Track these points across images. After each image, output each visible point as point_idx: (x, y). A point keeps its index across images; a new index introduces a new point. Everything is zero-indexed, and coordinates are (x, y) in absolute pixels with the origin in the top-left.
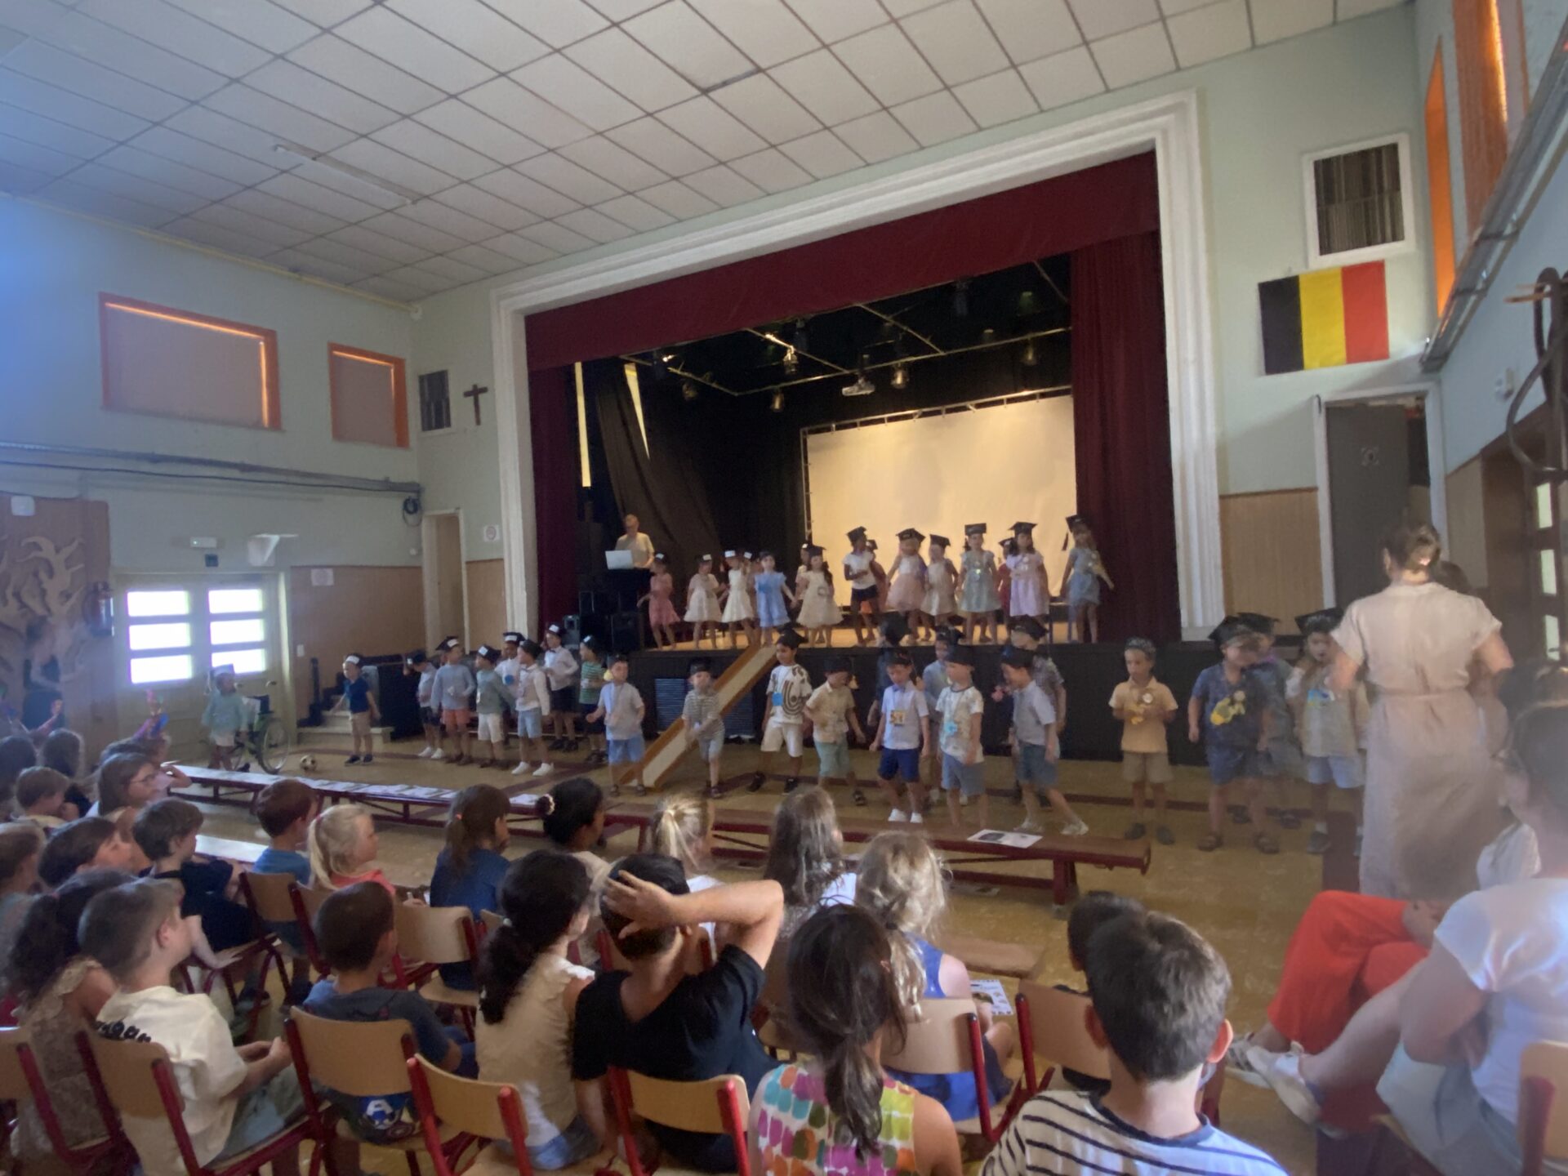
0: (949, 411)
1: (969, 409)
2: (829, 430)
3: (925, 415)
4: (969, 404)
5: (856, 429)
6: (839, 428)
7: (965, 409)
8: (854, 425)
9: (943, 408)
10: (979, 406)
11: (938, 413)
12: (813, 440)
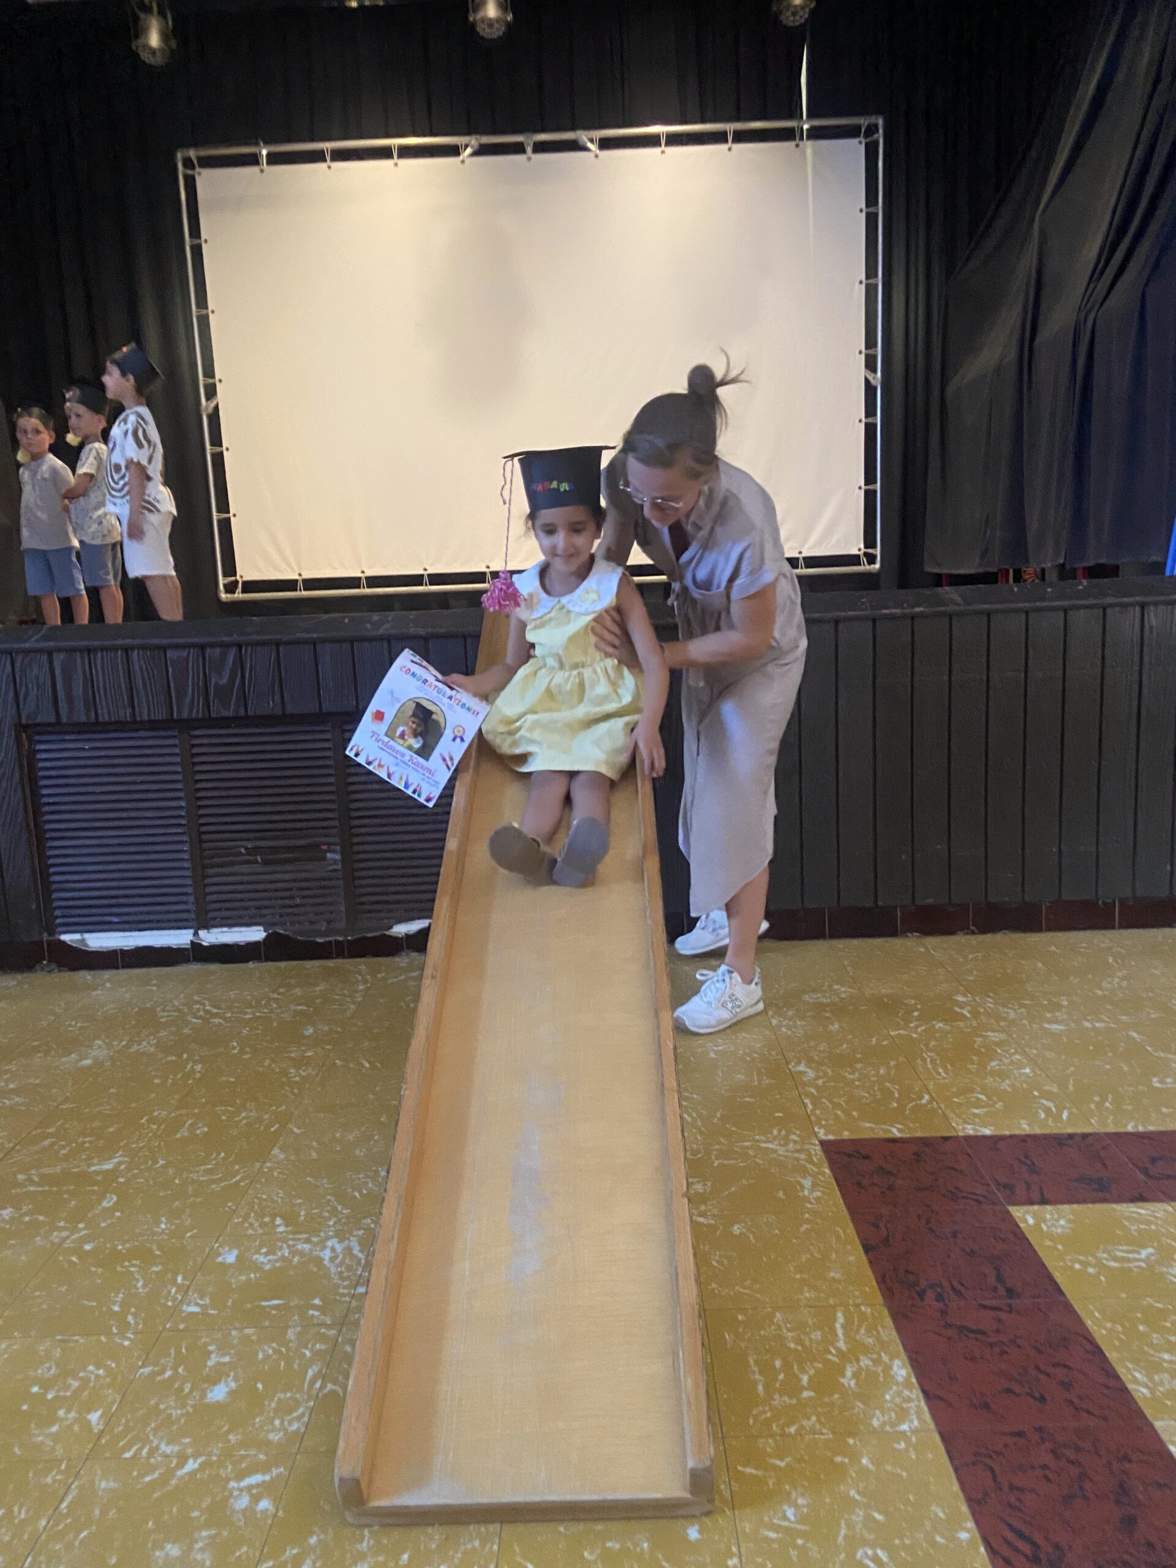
0: (541, 148)
1: (585, 149)
2: (252, 160)
3: (483, 151)
4: (583, 136)
5: (322, 166)
6: (275, 159)
7: (575, 146)
8: (317, 157)
9: (529, 140)
10: (606, 144)
11: (519, 149)
12: (207, 181)
